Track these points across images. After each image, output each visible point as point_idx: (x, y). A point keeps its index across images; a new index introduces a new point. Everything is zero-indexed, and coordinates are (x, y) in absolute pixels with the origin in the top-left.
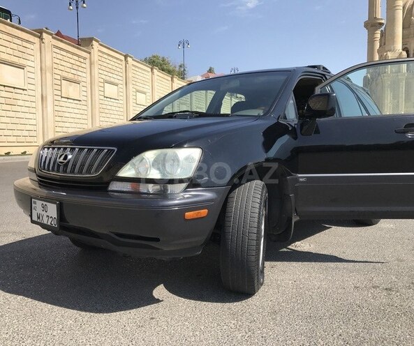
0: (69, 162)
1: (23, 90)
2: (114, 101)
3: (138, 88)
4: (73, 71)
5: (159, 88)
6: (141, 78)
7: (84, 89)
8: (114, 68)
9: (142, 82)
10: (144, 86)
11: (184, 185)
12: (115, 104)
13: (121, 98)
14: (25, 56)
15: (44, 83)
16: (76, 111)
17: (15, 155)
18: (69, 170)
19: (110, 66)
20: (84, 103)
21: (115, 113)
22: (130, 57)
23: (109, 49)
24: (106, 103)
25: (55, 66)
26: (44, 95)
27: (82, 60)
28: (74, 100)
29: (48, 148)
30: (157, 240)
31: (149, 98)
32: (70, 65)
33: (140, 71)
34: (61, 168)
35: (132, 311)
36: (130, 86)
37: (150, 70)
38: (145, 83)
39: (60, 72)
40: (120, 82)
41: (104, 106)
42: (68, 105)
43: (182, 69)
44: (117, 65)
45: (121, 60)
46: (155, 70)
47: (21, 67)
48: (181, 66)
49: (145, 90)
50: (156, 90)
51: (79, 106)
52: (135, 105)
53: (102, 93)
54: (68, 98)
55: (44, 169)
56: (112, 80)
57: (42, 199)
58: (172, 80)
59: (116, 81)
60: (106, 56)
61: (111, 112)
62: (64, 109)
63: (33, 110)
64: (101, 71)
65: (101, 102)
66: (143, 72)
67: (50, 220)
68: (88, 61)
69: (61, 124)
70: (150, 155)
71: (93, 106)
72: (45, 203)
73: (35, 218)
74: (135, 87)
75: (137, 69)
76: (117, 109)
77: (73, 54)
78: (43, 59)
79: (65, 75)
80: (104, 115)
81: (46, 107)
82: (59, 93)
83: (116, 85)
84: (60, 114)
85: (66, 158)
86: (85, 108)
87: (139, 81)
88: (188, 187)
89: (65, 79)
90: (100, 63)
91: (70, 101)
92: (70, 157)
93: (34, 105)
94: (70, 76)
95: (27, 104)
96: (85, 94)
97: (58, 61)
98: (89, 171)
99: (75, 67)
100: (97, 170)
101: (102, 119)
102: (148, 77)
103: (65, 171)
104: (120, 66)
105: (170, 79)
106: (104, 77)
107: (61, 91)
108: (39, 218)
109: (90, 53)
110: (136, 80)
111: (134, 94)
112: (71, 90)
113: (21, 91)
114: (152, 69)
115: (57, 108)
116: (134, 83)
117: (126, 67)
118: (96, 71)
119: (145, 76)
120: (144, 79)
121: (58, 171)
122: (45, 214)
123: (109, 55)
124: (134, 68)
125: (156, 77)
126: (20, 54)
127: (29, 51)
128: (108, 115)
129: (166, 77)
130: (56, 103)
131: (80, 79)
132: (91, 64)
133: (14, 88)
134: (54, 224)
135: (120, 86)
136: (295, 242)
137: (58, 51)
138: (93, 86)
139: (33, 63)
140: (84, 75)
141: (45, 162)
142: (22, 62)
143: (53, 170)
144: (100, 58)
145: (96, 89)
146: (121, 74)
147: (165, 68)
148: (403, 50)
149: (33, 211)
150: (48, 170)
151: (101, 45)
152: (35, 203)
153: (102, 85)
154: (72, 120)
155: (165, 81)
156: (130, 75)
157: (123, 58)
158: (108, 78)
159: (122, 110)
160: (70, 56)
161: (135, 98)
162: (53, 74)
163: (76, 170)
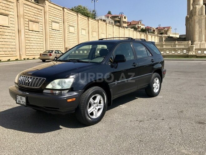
0: (30, 82)
1: (8, 27)
2: (57, 31)
3: (70, 24)
4: (35, 17)
5: (81, 24)
6: (71, 19)
7: (41, 26)
8: (57, 14)
9: (72, 21)
10: (73, 23)
11: (67, 91)
12: (58, 33)
13: (61, 30)
14: (8, 9)
15: (19, 23)
16: (37, 37)
17: (4, 61)
18: (30, 85)
19: (55, 14)
20: (41, 33)
21: (58, 37)
22: (66, 8)
23: (54, 4)
24: (53, 32)
25: (25, 14)
26: (19, 30)
27: (40, 11)
28: (36, 31)
29: (23, 76)
30: (58, 109)
31: (76, 29)
32: (33, 14)
33: (71, 15)
34: (27, 84)
35: (52, 132)
36: (66, 23)
37: (76, 15)
38: (74, 22)
39: (28, 17)
40: (61, 21)
41: (52, 34)
42: (32, 34)
43: (94, 13)
44: (58, 13)
45: (61, 10)
46: (79, 15)
47: (7, 15)
48: (93, 11)
49: (74, 25)
50: (80, 25)
51: (39, 35)
52: (68, 33)
53: (51, 28)
54: (32, 31)
55: (21, 84)
56: (56, 20)
57: (20, 95)
58: (88, 20)
59: (58, 21)
60: (53, 9)
61: (56, 37)
62: (30, 36)
63: (14, 38)
64: (50, 16)
65: (50, 32)
66: (73, 16)
67: (23, 103)
68: (43, 11)
69: (29, 44)
70: (57, 81)
71: (46, 34)
72: (21, 97)
73: (18, 102)
74: (68, 23)
75: (69, 15)
76: (59, 35)
77: (35, 8)
78: (19, 11)
79: (31, 18)
80: (52, 39)
81: (21, 36)
82: (27, 28)
83: (58, 23)
84: (29, 39)
85: (29, 81)
86: (42, 35)
87: (71, 20)
88: (69, 91)
89: (31, 21)
90: (50, 12)
91: (33, 32)
92: (30, 80)
93: (14, 35)
94: (34, 19)
95: (10, 34)
96: (42, 28)
97: (27, 12)
98: (36, 86)
99: (36, 14)
100: (39, 86)
101: (51, 41)
102: (75, 18)
103: (28, 86)
104: (60, 13)
105: (87, 19)
106: (52, 19)
107: (29, 27)
108: (19, 102)
109: (44, 7)
110: (69, 20)
111: (68, 27)
112: (34, 26)
113: (7, 28)
114: (77, 14)
115: (26, 36)
116: (68, 22)
117: (63, 14)
118: (47, 16)
119: (74, 18)
120: (73, 19)
121: (26, 85)
122: (22, 101)
123: (54, 8)
124: (67, 14)
125: (79, 18)
126: (6, 9)
127: (11, 7)
128: (54, 39)
129: (85, 18)
130: (26, 33)
131: (39, 20)
132: (45, 13)
133: (3, 26)
134: (25, 104)
135: (60, 23)
136: (120, 105)
137: (27, 6)
138: (46, 24)
139: (13, 13)
140: (41, 18)
141: (21, 81)
142: (7, 12)
143: (24, 85)
144: (49, 9)
145: (47, 25)
146: (61, 17)
147: (85, 12)
148: (204, 4)
149: (17, 99)
150: (22, 84)
151: (50, 3)
152: (18, 97)
153: (51, 23)
154: (35, 42)
155: (85, 20)
156: (66, 18)
157: (62, 9)
158: (54, 20)
159: (61, 36)
160: (34, 9)
161: (68, 29)
162: (24, 18)
163: (32, 85)
